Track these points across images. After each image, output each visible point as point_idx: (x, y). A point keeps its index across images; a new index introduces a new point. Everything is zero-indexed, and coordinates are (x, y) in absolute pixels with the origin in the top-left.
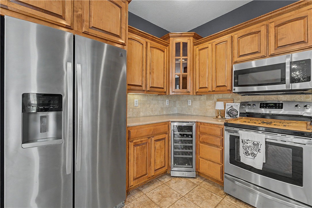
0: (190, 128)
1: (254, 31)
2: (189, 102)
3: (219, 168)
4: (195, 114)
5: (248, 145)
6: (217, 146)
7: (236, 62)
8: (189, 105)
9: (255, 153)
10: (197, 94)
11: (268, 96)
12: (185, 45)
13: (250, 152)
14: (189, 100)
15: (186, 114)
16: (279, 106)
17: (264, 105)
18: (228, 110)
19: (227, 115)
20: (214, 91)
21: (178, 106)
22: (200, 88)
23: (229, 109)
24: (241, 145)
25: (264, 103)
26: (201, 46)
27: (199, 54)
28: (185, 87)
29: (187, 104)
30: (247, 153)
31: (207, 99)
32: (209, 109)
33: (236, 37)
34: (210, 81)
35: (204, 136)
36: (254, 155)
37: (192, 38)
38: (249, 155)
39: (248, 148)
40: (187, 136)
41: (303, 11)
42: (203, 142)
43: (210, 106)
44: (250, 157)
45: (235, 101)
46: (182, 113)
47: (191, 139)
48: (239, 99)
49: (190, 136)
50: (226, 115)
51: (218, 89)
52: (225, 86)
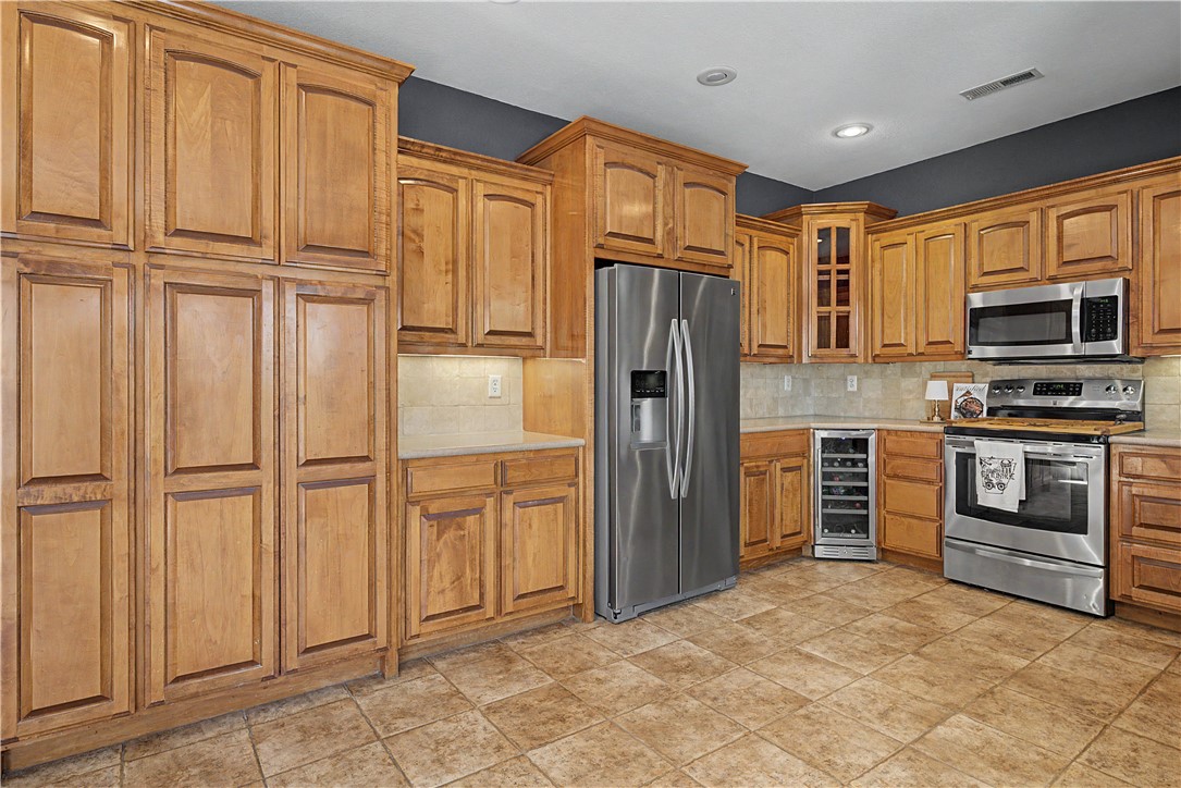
0: (860, 445)
1: (1014, 219)
2: (849, 383)
3: (932, 528)
4: (867, 414)
5: (992, 467)
6: (929, 482)
7: (976, 289)
8: (850, 389)
9: (1004, 481)
10: (877, 360)
11: (1054, 366)
12: (843, 233)
13: (994, 482)
14: (849, 378)
15: (842, 414)
16: (1074, 389)
17: (1044, 388)
18: (960, 401)
19: (956, 414)
20: (922, 354)
21: (815, 393)
22: (885, 346)
23: (962, 399)
24: (979, 468)
25: (1042, 384)
26: (887, 238)
27: (882, 258)
28: (843, 342)
29: (846, 388)
30: (989, 484)
31: (903, 375)
32: (909, 400)
33: (975, 227)
34: (911, 328)
35: (898, 462)
36: (1002, 486)
37: (861, 216)
38: (993, 486)
39: (993, 472)
40: (854, 463)
41: (1111, 194)
42: (896, 477)
43: (910, 392)
44: (996, 490)
45: (977, 378)
46: (830, 413)
47: (865, 470)
48: (986, 375)
49: (860, 464)
50: (954, 413)
51: (932, 349)
52: (949, 342)
